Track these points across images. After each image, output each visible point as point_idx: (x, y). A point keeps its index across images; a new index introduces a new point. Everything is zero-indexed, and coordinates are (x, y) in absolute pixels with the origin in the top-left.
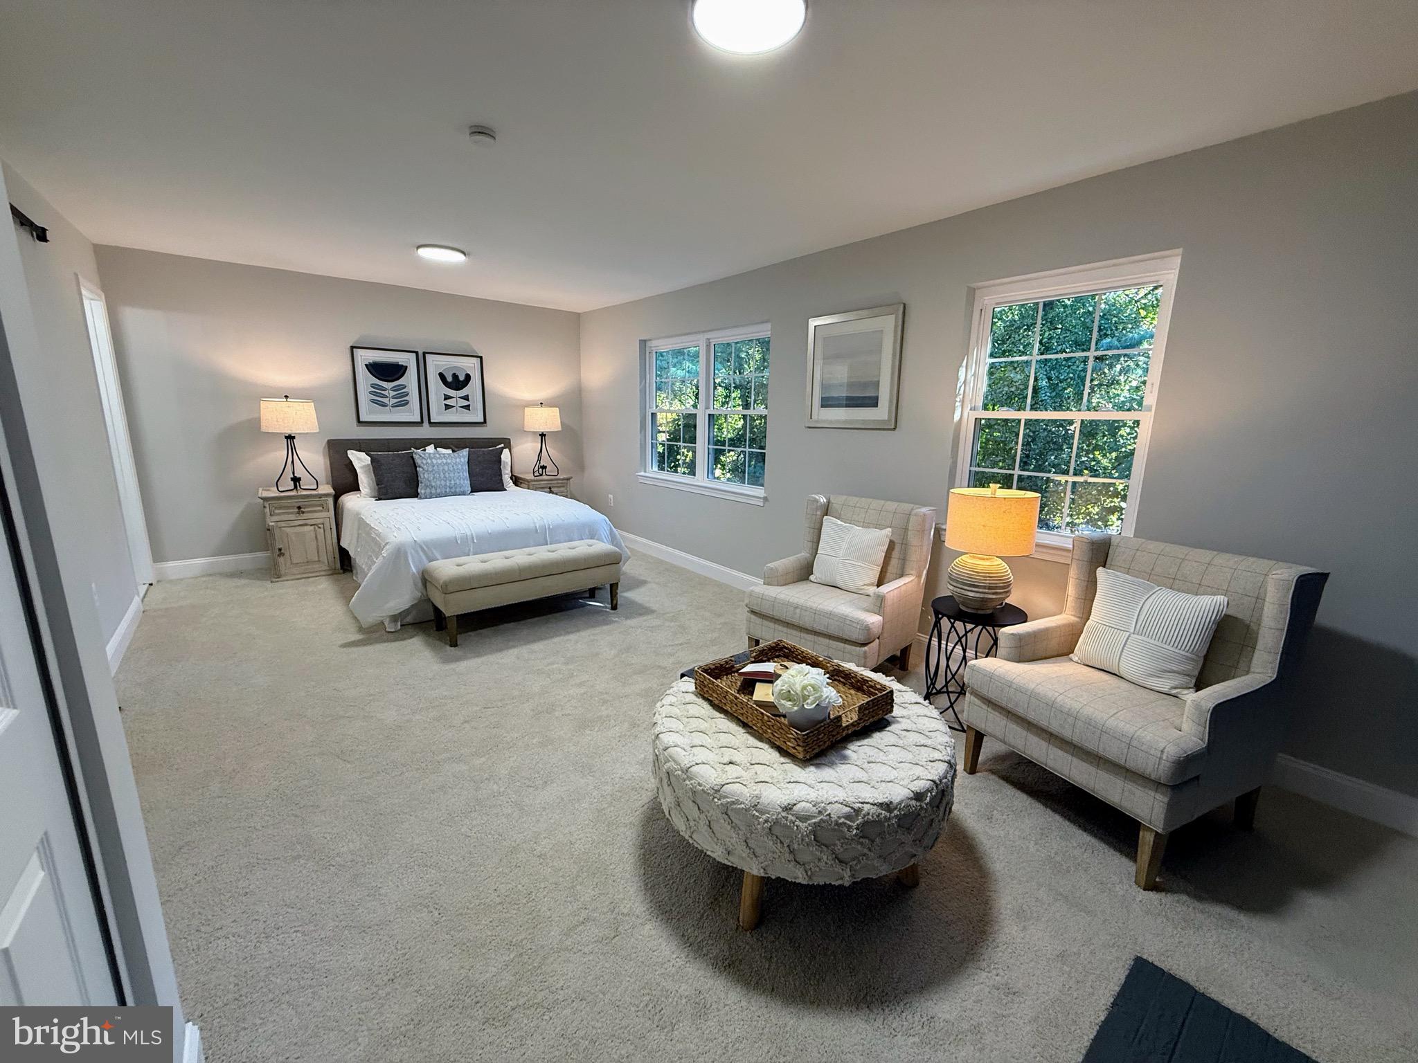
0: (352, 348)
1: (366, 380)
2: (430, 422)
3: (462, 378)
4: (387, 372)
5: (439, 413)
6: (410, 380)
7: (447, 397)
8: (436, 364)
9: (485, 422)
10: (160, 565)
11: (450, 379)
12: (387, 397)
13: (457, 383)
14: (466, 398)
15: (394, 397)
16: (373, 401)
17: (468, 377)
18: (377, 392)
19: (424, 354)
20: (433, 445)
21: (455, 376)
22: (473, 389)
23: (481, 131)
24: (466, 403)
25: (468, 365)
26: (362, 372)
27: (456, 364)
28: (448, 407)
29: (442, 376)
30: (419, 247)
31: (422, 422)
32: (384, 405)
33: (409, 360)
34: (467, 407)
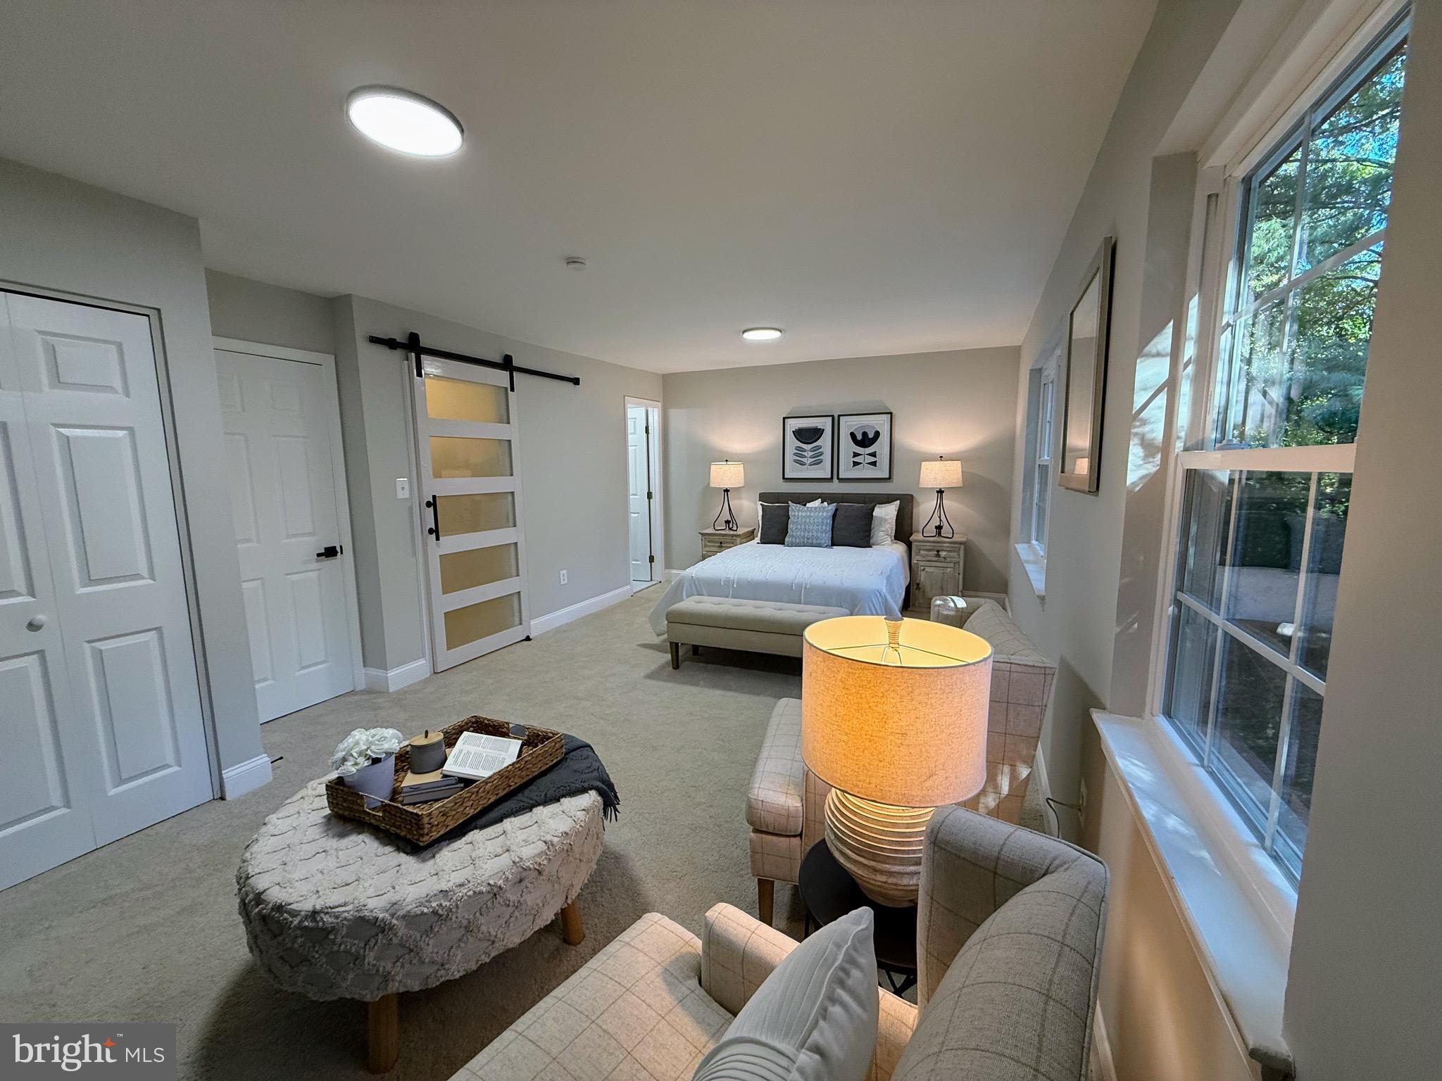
0: (784, 418)
1: (792, 442)
2: (838, 478)
3: (871, 435)
4: (808, 435)
5: (846, 470)
6: (825, 442)
7: (856, 455)
8: (847, 425)
9: (890, 478)
10: (667, 571)
11: (859, 437)
12: (806, 457)
13: (865, 440)
14: (873, 455)
15: (811, 457)
16: (796, 461)
17: (877, 434)
18: (799, 453)
19: (839, 416)
20: (820, 500)
21: (865, 434)
22: (881, 447)
23: (572, 261)
24: (873, 459)
25: (880, 423)
26: (790, 436)
27: (866, 423)
28: (856, 464)
29: (853, 435)
30: (744, 332)
31: (832, 478)
32: (802, 464)
33: (826, 424)
34: (874, 464)
